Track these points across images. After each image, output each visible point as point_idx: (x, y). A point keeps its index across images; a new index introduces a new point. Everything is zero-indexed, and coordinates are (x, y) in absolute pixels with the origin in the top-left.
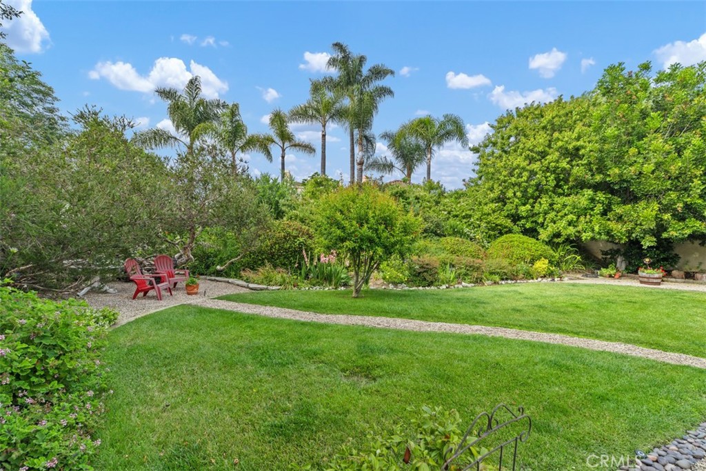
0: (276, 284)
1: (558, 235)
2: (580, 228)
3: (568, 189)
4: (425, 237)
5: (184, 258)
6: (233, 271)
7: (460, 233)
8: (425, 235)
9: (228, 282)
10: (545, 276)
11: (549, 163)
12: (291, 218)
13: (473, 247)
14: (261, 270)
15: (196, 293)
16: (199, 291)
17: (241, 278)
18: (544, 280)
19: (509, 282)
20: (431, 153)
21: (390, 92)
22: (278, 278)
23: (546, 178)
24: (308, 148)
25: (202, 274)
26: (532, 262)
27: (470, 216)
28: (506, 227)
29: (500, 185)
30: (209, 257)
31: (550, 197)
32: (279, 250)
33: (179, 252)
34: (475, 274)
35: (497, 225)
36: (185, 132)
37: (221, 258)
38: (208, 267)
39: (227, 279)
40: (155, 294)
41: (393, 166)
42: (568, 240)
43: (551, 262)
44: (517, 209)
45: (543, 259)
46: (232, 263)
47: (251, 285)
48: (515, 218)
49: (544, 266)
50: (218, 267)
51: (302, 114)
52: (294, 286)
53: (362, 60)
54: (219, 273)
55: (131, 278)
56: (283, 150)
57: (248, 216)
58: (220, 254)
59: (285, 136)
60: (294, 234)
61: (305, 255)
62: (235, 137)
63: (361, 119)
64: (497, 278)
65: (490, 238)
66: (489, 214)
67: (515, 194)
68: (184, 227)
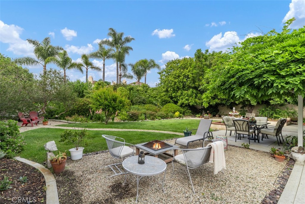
0: (79, 121)
1: (183, 104)
2: (189, 101)
3: (187, 88)
4: (139, 104)
5: (42, 113)
6: (62, 117)
7: (152, 103)
8: (139, 103)
9: (60, 121)
10: (178, 117)
11: (180, 80)
12: (87, 97)
13: (154, 108)
14: (74, 117)
15: (47, 125)
16: (48, 124)
17: (65, 119)
18: (177, 119)
19: (165, 119)
20: (146, 73)
21: (131, 49)
22: (80, 119)
23: (180, 84)
24: (98, 69)
25: (49, 119)
26: (174, 113)
27: (157, 97)
28: (168, 101)
29: (166, 86)
30: (52, 112)
31: (182, 91)
32: (81, 109)
33: (40, 110)
34: (152, 117)
35: (165, 100)
36: (42, 59)
37: (57, 113)
38: (52, 116)
39: (60, 120)
40: (31, 125)
41: (133, 77)
42: (186, 106)
43: (180, 113)
44: (172, 95)
45: (178, 111)
46: (62, 114)
47: (69, 122)
48: (171, 98)
49: (178, 114)
50: (56, 116)
51: (95, 55)
52: (86, 122)
53: (122, 34)
54: (56, 118)
55: (21, 119)
56: (87, 69)
57: (68, 97)
58: (57, 111)
59: (88, 64)
60: (87, 103)
61: (90, 111)
62: (66, 63)
63: (120, 58)
64: (160, 118)
65: (163, 105)
66: (162, 96)
67: (171, 89)
68: (42, 101)
